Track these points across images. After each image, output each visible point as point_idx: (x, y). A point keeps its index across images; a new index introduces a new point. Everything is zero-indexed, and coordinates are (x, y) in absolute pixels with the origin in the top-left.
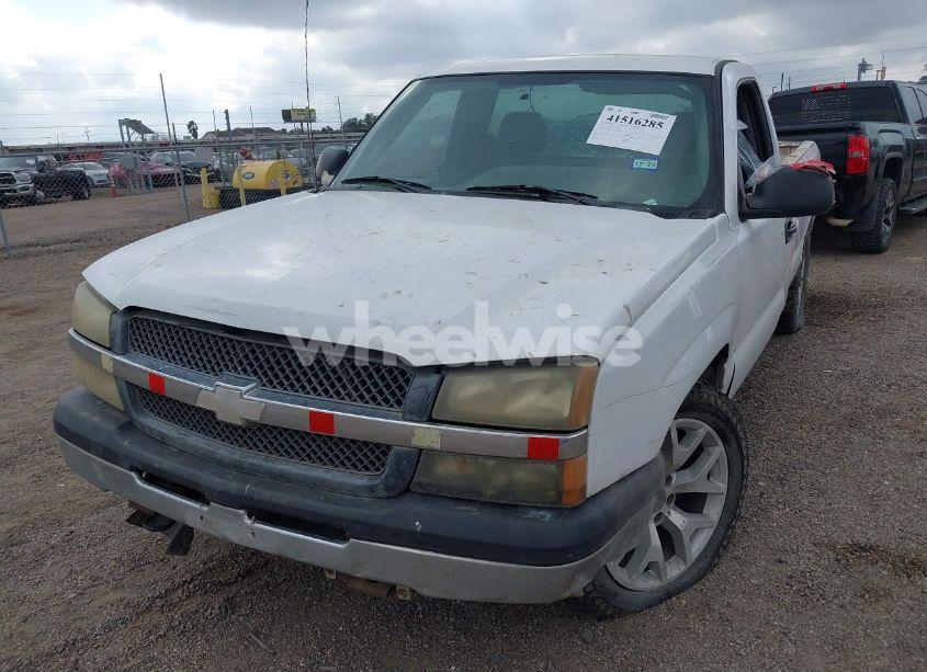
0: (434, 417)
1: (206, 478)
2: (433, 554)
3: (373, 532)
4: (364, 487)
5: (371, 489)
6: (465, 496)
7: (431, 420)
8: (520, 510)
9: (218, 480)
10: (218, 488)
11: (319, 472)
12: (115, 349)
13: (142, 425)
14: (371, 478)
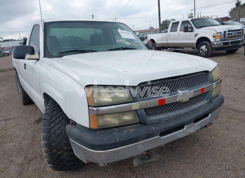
7: (213, 82)
12: (137, 100)
13: (151, 121)
14: (206, 100)
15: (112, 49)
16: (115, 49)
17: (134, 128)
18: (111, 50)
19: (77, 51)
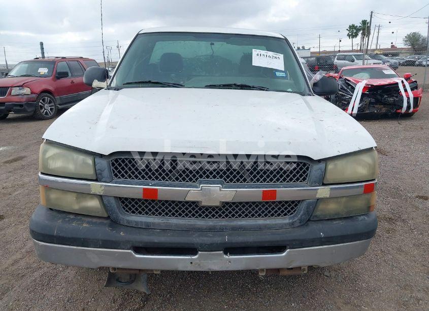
0: (325, 183)
1: (195, 239)
2: (342, 244)
3: (302, 243)
4: (287, 224)
5: (293, 224)
6: (336, 217)
7: (324, 185)
8: (355, 218)
9: (205, 238)
10: (209, 242)
11: (261, 221)
12: (103, 180)
13: (128, 221)
14: (290, 218)
15: (215, 86)
16: (220, 86)
17: (88, 223)
18: (210, 86)
19: (150, 82)
